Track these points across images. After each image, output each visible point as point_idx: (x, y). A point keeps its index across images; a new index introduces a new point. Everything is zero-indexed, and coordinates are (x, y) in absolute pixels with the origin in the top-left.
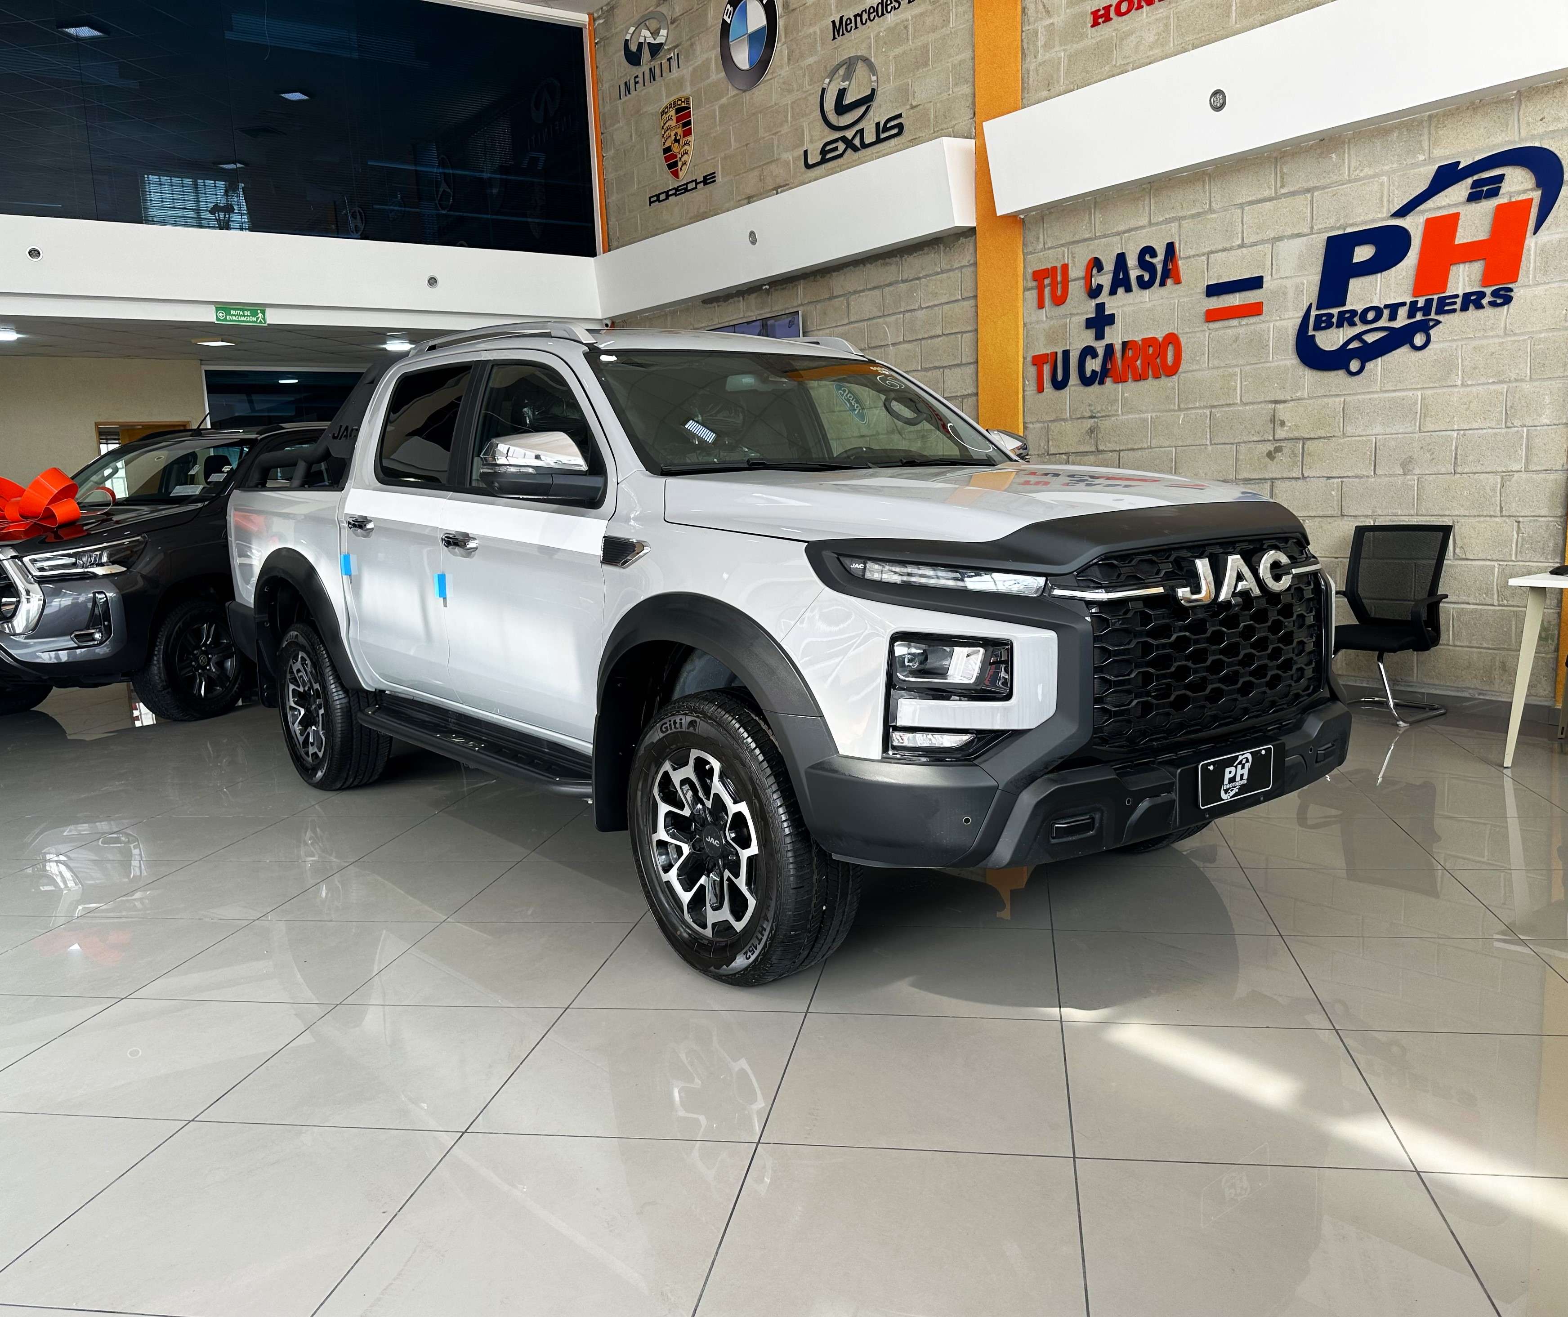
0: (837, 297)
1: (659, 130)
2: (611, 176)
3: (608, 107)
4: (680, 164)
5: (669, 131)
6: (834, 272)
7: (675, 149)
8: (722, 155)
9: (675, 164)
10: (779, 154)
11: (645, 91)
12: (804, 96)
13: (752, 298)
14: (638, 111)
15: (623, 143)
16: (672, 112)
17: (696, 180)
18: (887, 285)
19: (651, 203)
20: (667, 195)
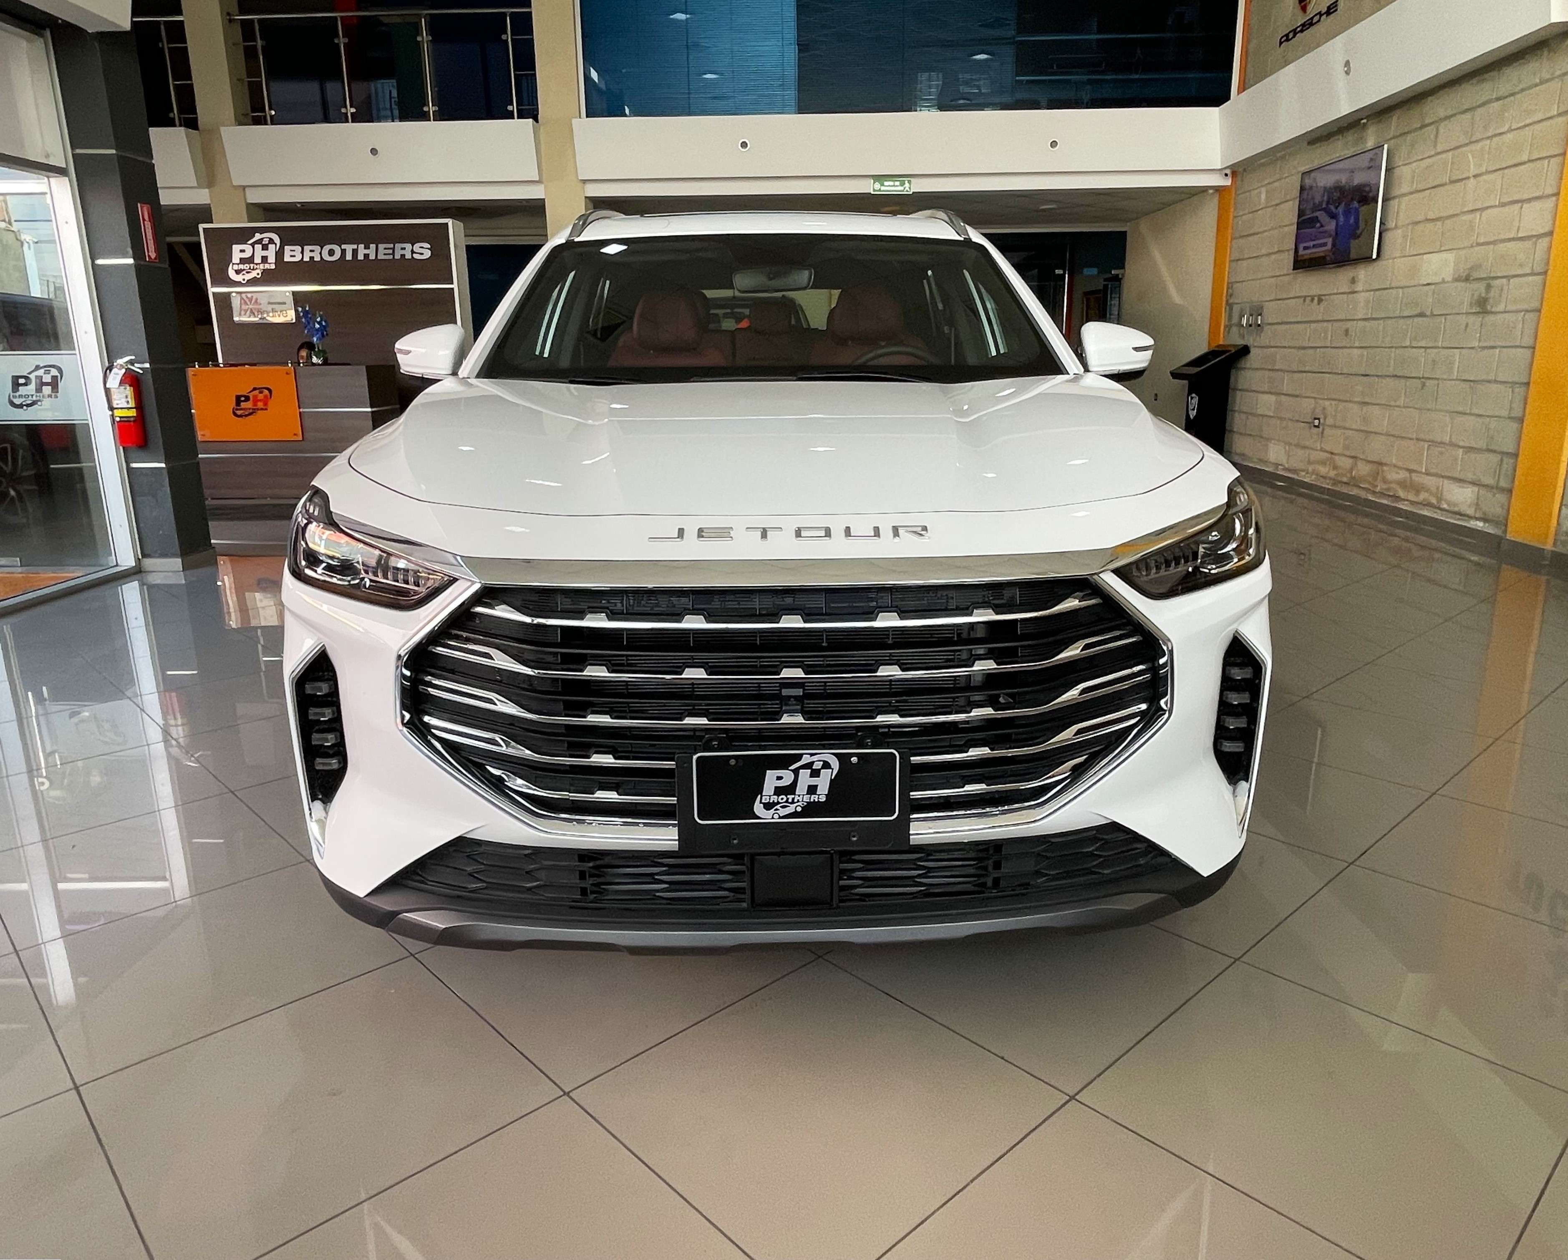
0: (1426, 126)
2: (1254, 21)
17: (1321, 12)
18: (1479, 106)
19: (1281, 43)
20: (1295, 32)
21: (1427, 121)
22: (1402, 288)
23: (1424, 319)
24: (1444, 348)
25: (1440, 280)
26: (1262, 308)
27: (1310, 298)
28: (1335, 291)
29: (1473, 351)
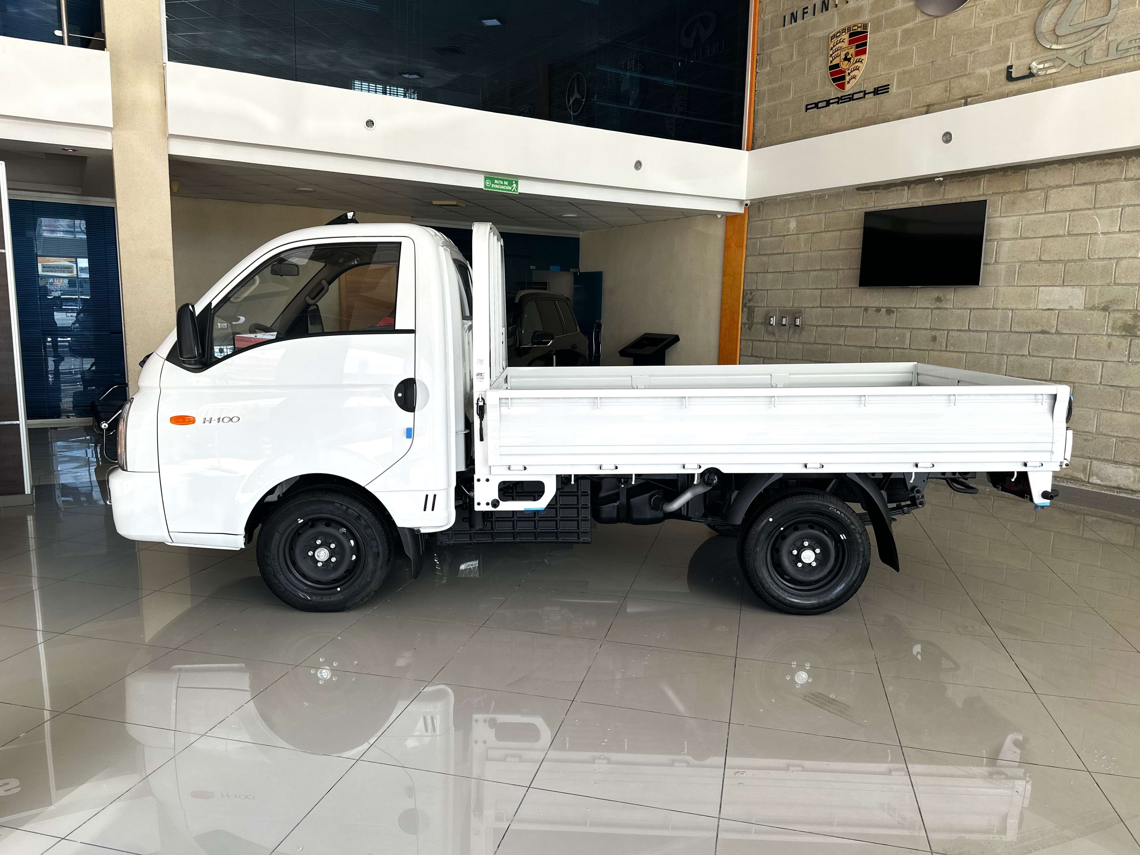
0: (1031, 190)
1: (825, 52)
2: (764, 88)
3: (768, 34)
4: (847, 78)
5: (839, 52)
6: (1031, 168)
7: (844, 65)
8: (900, 70)
9: (844, 78)
10: (974, 69)
11: (813, 20)
12: (1013, 19)
13: (920, 189)
14: (803, 36)
15: (780, 62)
16: (846, 36)
17: (865, 91)
18: (1103, 182)
19: (807, 109)
20: (828, 103)
21: (1030, 187)
22: (1012, 310)
23: (1047, 336)
24: (1079, 359)
25: (1067, 308)
26: (801, 312)
27: (875, 309)
28: (914, 306)
29: (1122, 365)
